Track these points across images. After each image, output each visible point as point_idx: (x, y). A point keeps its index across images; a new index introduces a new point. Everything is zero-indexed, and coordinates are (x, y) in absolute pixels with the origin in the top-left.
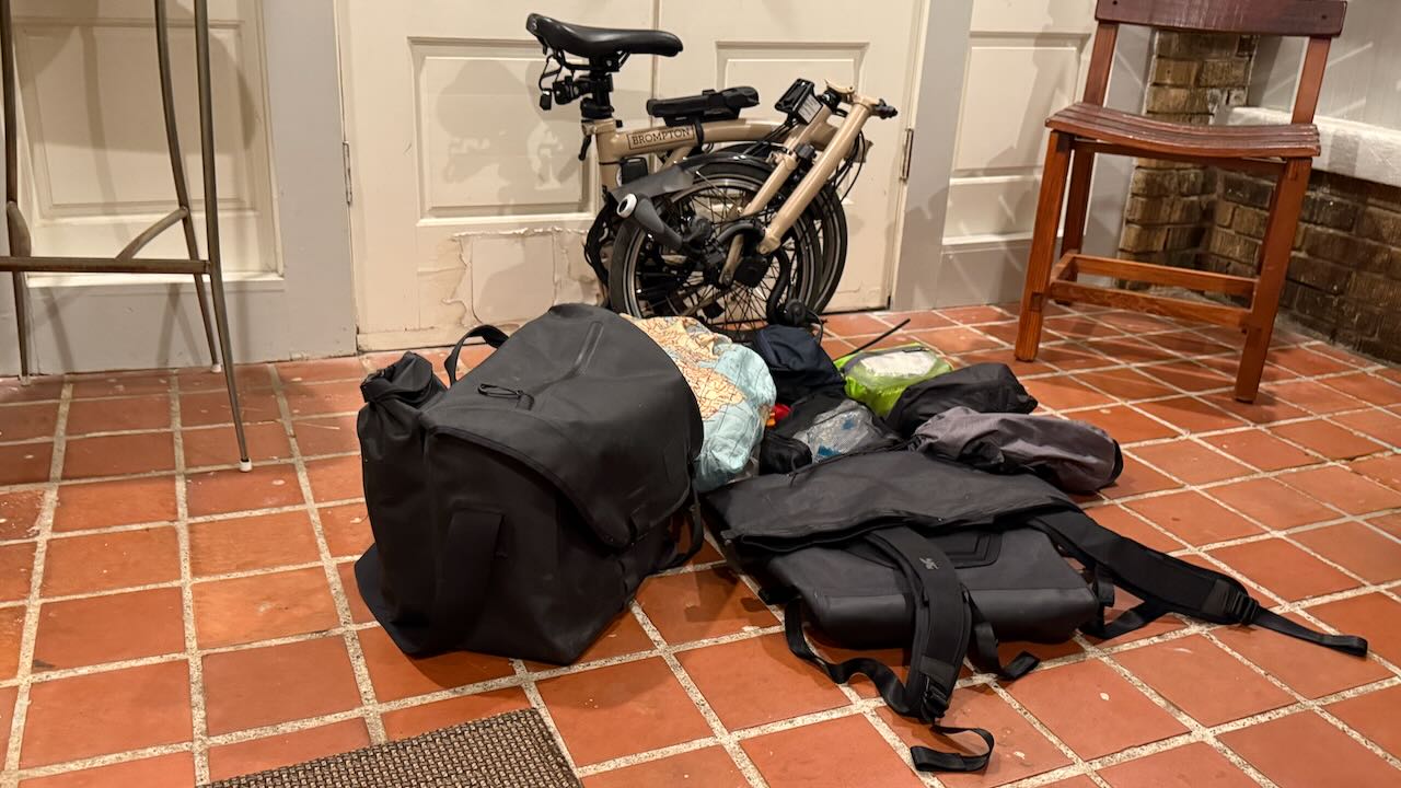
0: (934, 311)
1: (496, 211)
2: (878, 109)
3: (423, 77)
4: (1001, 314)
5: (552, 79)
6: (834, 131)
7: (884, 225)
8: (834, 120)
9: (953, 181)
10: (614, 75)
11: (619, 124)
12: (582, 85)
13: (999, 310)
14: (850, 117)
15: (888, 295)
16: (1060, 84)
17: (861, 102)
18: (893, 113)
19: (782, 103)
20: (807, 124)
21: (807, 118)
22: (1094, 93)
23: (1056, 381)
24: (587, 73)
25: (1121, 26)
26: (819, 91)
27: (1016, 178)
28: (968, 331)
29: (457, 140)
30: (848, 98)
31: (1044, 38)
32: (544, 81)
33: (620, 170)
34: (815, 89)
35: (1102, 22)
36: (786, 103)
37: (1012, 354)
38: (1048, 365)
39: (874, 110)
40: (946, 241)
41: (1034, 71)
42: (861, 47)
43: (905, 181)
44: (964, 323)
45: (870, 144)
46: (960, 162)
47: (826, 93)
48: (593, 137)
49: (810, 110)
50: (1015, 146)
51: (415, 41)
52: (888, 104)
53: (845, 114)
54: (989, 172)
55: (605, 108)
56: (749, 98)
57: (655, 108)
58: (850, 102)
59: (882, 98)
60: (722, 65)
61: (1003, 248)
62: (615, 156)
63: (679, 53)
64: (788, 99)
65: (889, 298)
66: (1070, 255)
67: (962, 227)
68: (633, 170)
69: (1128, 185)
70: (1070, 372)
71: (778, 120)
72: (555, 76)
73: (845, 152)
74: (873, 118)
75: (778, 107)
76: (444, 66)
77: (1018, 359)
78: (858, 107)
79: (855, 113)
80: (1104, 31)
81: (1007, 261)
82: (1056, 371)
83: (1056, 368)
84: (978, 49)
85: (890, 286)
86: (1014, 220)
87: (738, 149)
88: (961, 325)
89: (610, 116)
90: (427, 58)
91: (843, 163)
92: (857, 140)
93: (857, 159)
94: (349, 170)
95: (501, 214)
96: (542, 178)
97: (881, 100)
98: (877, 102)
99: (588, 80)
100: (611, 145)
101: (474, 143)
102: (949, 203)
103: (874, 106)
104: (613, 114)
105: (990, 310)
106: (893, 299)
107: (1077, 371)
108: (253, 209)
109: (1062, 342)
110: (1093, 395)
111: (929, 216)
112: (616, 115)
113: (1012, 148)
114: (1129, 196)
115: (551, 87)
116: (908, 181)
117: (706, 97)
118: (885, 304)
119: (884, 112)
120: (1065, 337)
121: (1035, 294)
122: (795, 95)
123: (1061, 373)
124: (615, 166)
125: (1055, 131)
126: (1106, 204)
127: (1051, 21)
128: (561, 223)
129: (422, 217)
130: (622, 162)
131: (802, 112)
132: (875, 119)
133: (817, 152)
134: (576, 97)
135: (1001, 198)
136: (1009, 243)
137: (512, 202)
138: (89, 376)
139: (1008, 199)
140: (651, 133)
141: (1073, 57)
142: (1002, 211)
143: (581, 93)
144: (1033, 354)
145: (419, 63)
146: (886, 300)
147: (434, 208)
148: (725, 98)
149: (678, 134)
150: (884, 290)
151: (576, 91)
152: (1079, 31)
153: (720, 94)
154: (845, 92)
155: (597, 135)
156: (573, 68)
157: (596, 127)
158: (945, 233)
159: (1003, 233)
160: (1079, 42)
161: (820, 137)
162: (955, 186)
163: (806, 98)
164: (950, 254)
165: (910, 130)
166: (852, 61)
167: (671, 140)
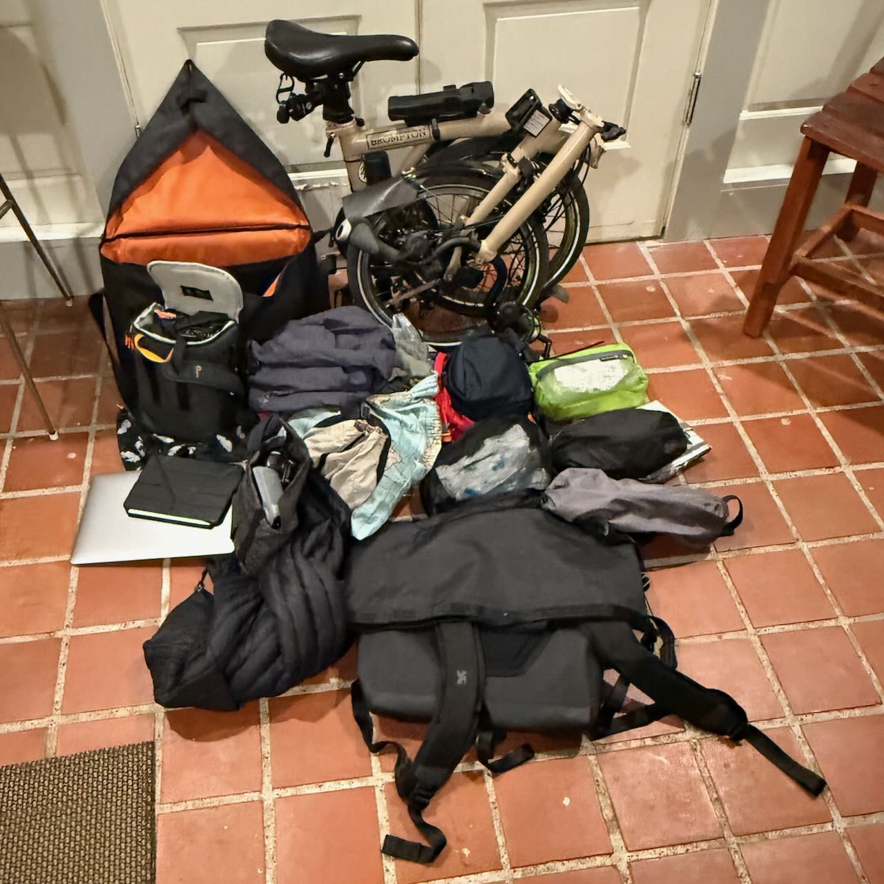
0: (706, 242)
2: (601, 130)
9: (744, 116)
11: (360, 124)
15: (662, 225)
19: (511, 113)
20: (534, 138)
21: (534, 132)
23: (765, 370)
28: (723, 278)
32: (281, 95)
33: (362, 166)
38: (771, 344)
39: (599, 131)
40: (728, 181)
43: (688, 125)
46: (757, 95)
47: (554, 107)
48: (337, 139)
49: (537, 124)
51: (183, 31)
57: (397, 108)
60: (490, 24)
62: (356, 154)
63: (414, 58)
65: (664, 228)
70: (787, 357)
72: (289, 92)
75: (507, 115)
77: (747, 335)
79: (579, 131)
83: (776, 350)
85: (666, 218)
88: (722, 269)
89: (350, 119)
90: (198, 44)
92: (587, 149)
100: (353, 146)
103: (597, 127)
104: (354, 116)
106: (667, 228)
107: (795, 356)
108: (78, 174)
110: (789, 395)
111: (710, 157)
115: (287, 101)
116: (693, 124)
118: (659, 234)
122: (523, 106)
123: (776, 356)
124: (358, 163)
125: (808, 139)
130: (365, 159)
131: (529, 127)
134: (309, 111)
140: (389, 134)
144: (759, 330)
145: (191, 48)
146: (660, 229)
149: (415, 134)
150: (659, 221)
155: (340, 138)
158: (727, 173)
162: (747, 121)
163: (532, 113)
164: (729, 192)
165: (697, 77)
166: (638, 8)
167: (408, 140)
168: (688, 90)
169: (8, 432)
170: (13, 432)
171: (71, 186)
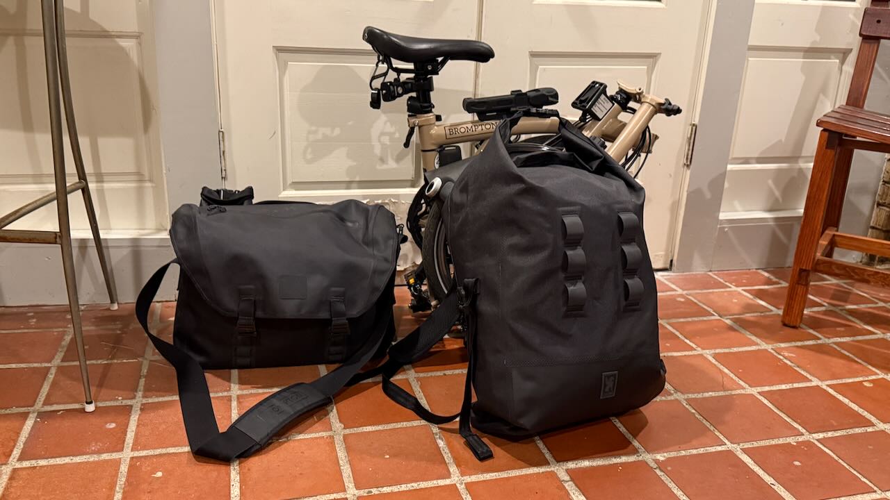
0: (710, 273)
1: (345, 185)
2: (663, 107)
3: (286, 79)
4: (768, 278)
5: (381, 80)
6: (624, 125)
7: (669, 202)
8: (624, 116)
9: (730, 167)
10: (434, 77)
11: (438, 118)
12: (406, 86)
13: (766, 274)
14: (638, 114)
15: (670, 259)
16: (824, 90)
17: (648, 101)
18: (678, 111)
19: (578, 102)
20: (599, 120)
21: (600, 115)
22: (856, 97)
23: (820, 349)
24: (412, 75)
25: (882, 41)
26: (611, 91)
27: (784, 165)
28: (739, 293)
29: (314, 128)
30: (637, 97)
31: (812, 52)
32: (374, 81)
33: (438, 155)
34: (607, 89)
35: (866, 38)
36: (581, 102)
37: (780, 319)
38: (811, 331)
39: (660, 108)
40: (723, 216)
41: (801, 78)
42: (653, 56)
43: (688, 166)
44: (736, 286)
45: (656, 137)
46: (736, 151)
47: (617, 93)
48: (416, 129)
49: (602, 108)
50: (783, 140)
51: (280, 50)
52: (673, 104)
53: (634, 111)
54: (760, 160)
55: (426, 105)
56: (551, 96)
57: (470, 106)
58: (639, 101)
59: (667, 98)
60: (534, 71)
61: (772, 223)
62: (434, 144)
63: (491, 60)
64: (583, 99)
65: (672, 261)
66: (830, 232)
67: (737, 204)
68: (448, 156)
69: (880, 175)
70: (832, 340)
71: (574, 116)
72: (382, 79)
73: (632, 143)
74: (659, 115)
75: (574, 105)
76: (302, 70)
77: (785, 325)
78: (645, 106)
79: (643, 110)
80: (867, 45)
81: (774, 235)
82: (819, 339)
83: (820, 336)
84: (753, 61)
85: (672, 252)
86: (781, 200)
87: (541, 140)
88: (734, 288)
89: (431, 112)
90: (290, 63)
91: (631, 152)
92: (644, 133)
93: (644, 150)
94: (224, 152)
95: (348, 188)
96: (382, 160)
97: (666, 99)
98: (662, 101)
99: (411, 81)
100: (431, 135)
101: (327, 131)
102: (726, 185)
103: (661, 104)
104: (433, 110)
105: (759, 273)
106: (675, 262)
107: (839, 340)
108: (151, 181)
109: (823, 309)
110: (855, 366)
111: (708, 195)
112: (436, 111)
113: (780, 141)
114: (881, 183)
115: (379, 87)
116: (691, 166)
117: (513, 96)
118: (668, 266)
119: (669, 110)
120: (825, 302)
121: (802, 271)
122: (589, 95)
123: (824, 340)
124: (433, 152)
125: (825, 130)
126: (862, 189)
127: (818, 38)
128: (397, 196)
129: (284, 190)
130: (441, 149)
131: (596, 110)
132: (661, 117)
133: (607, 143)
134: (400, 95)
135: (770, 182)
136: (777, 219)
137: (357, 179)
138: (15, 310)
139: (776, 182)
140: (465, 126)
141: (836, 69)
142: (771, 193)
143: (405, 92)
144: (799, 320)
145: (283, 68)
146: (669, 262)
147: (294, 183)
148: (529, 98)
149: (488, 127)
150: (666, 255)
151: (400, 90)
152: (843, 47)
153: (526, 94)
154: (635, 92)
155: (420, 127)
156: (399, 71)
157: (416, 121)
158: (721, 210)
159: (770, 210)
160: (841, 55)
161: (610, 132)
162: (732, 171)
163: (598, 97)
164: (725, 228)
165: (694, 125)
166: (646, 67)
167: (482, 132)
168: (686, 138)
169: (32, 406)
170: (39, 405)
171: (140, 192)
